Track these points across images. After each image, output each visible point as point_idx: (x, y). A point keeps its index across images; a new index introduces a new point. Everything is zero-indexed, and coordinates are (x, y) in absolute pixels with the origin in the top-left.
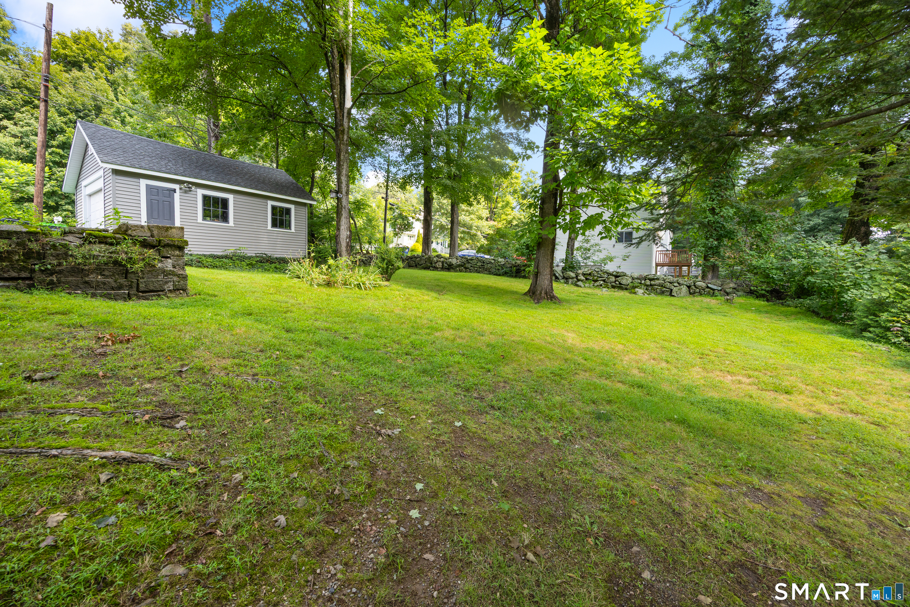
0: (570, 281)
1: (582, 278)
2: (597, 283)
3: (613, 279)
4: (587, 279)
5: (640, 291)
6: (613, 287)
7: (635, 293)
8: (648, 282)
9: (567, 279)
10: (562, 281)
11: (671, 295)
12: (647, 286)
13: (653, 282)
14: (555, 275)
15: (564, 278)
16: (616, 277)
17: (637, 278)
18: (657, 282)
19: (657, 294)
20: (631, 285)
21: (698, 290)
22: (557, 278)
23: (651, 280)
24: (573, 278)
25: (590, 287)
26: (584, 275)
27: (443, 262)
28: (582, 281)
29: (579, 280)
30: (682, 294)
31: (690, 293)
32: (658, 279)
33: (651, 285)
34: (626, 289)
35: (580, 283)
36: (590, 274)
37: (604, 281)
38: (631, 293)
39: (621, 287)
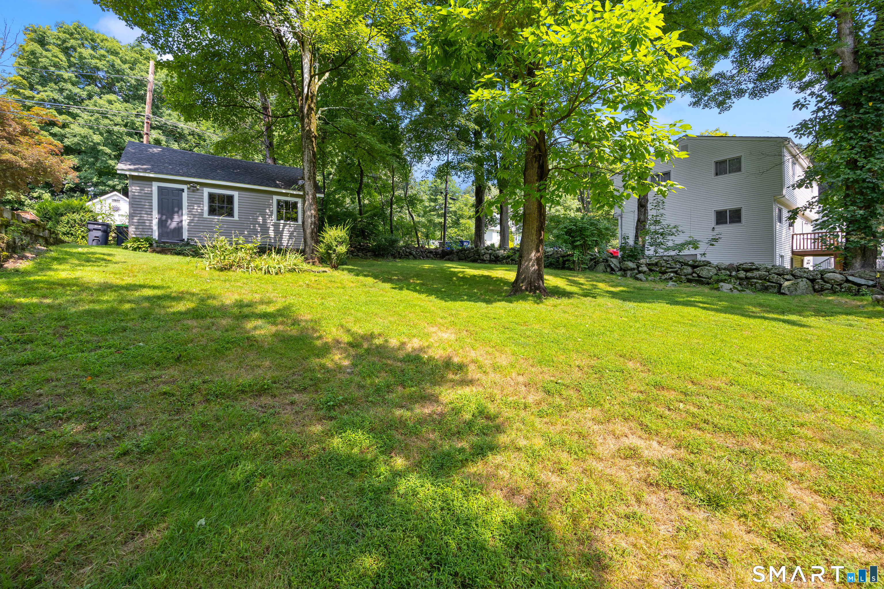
0: (629, 273)
1: (645, 269)
2: (666, 276)
3: (689, 270)
4: (651, 270)
5: (726, 287)
6: (689, 281)
7: (718, 289)
8: (742, 274)
9: (625, 270)
10: (619, 273)
11: (780, 293)
12: (741, 279)
13: (749, 274)
14: (609, 266)
15: (621, 269)
16: (694, 267)
17: (725, 269)
18: (756, 273)
19: (756, 290)
20: (715, 277)
21: (828, 286)
22: (612, 270)
23: (746, 270)
24: (632, 269)
25: (654, 281)
26: (648, 265)
27: (490, 254)
28: (644, 273)
29: (640, 272)
30: (799, 292)
31: (815, 290)
32: (757, 269)
33: (747, 278)
34: (708, 284)
35: (641, 276)
36: (656, 264)
37: (676, 272)
38: (712, 289)
39: (700, 281)
